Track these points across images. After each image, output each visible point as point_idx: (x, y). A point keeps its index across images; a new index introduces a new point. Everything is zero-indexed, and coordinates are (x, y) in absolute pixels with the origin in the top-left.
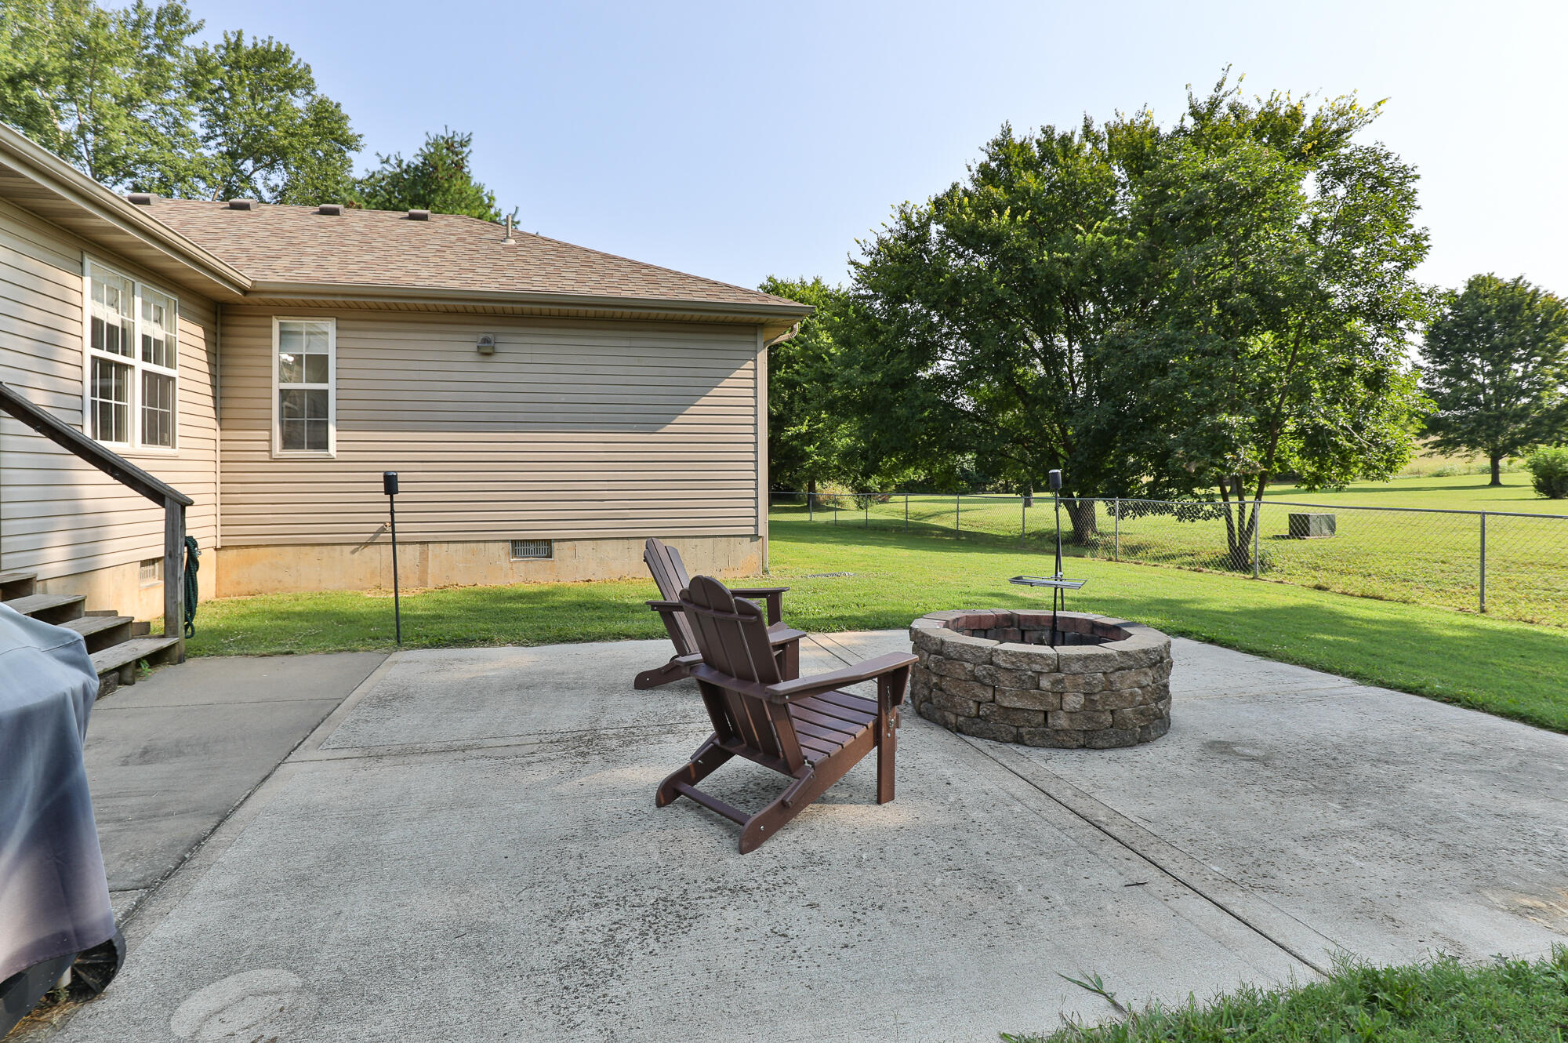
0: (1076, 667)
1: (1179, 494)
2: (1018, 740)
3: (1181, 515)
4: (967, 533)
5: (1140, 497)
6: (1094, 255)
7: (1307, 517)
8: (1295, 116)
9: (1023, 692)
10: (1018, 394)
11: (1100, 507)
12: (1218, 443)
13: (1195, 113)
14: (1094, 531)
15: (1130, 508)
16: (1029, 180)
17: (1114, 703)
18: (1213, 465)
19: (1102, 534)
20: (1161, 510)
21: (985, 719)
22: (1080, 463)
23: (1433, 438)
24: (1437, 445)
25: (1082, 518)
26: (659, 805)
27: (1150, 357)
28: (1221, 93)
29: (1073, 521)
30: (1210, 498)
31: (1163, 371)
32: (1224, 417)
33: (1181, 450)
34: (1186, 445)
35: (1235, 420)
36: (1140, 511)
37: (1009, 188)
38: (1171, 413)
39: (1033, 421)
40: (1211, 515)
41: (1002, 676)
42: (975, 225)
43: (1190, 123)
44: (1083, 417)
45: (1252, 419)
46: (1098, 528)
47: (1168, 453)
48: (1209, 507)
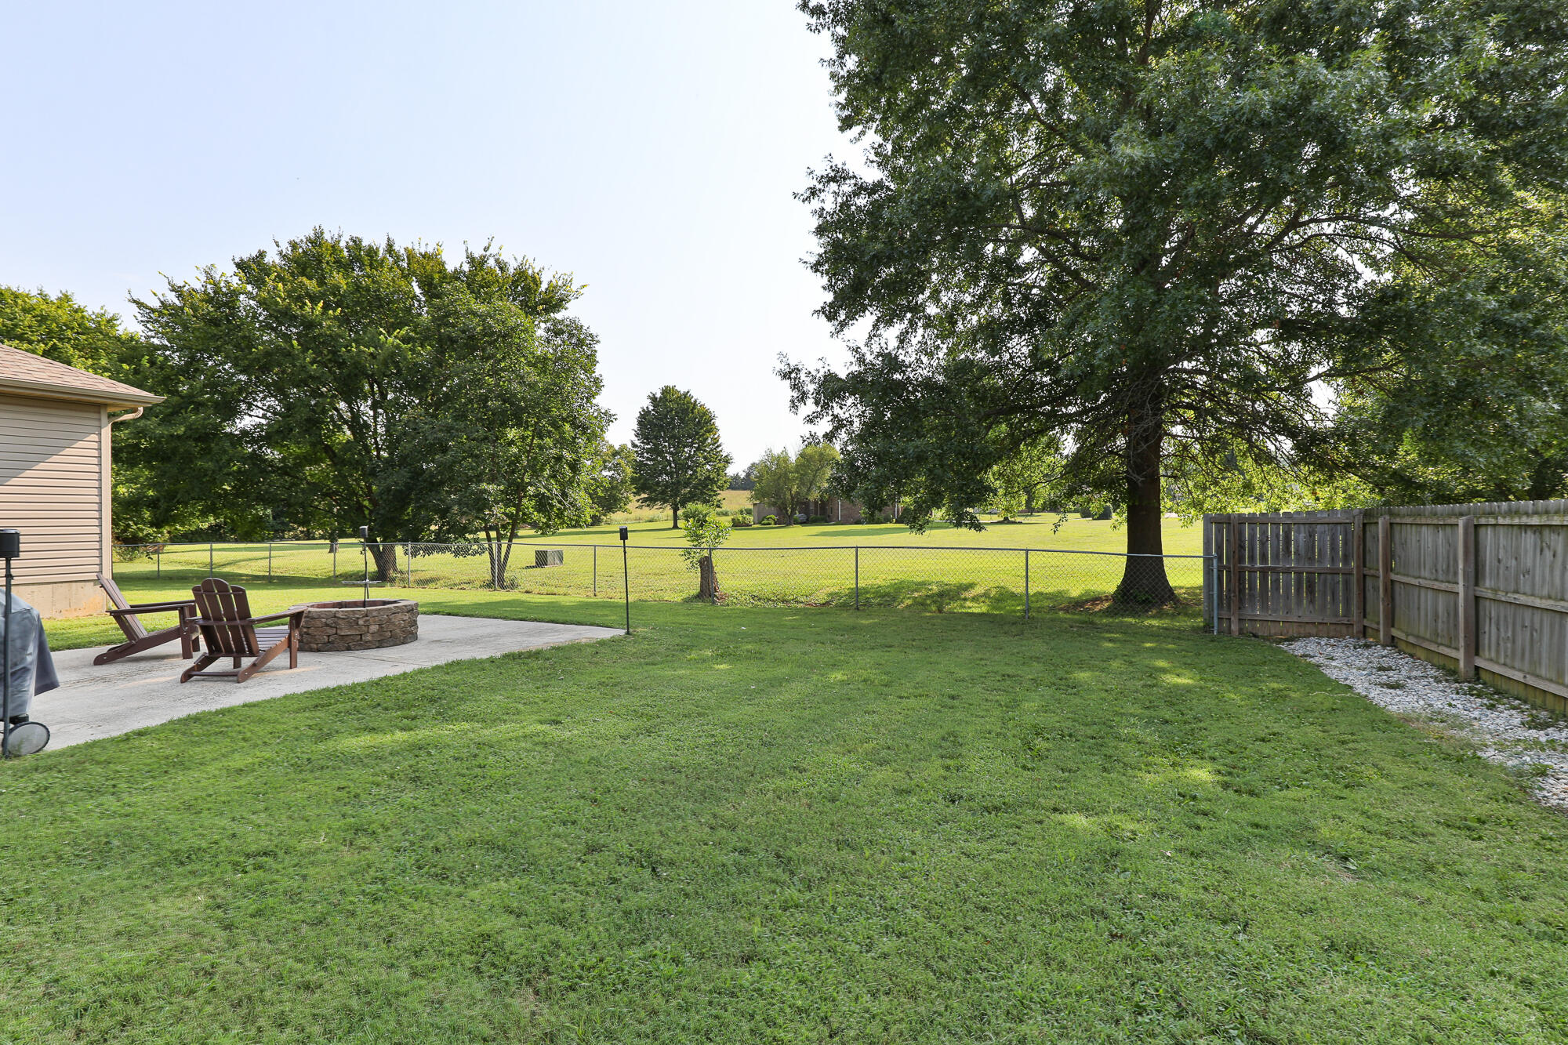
0: (375, 614)
1: (456, 538)
2: (349, 649)
3: (457, 553)
4: (278, 577)
5: (430, 541)
6: (392, 355)
7: (545, 552)
8: (536, 282)
9: (351, 627)
10: (326, 452)
11: (399, 550)
12: (480, 504)
13: (471, 260)
14: (395, 570)
15: (421, 549)
16: (338, 279)
17: (391, 627)
18: (478, 518)
19: (401, 572)
20: (442, 550)
21: (332, 643)
22: (383, 515)
23: (644, 496)
24: (645, 500)
25: (384, 561)
26: (182, 682)
27: (435, 438)
28: (488, 253)
29: (377, 562)
30: (476, 541)
31: (445, 450)
32: (484, 486)
33: (456, 507)
34: (460, 504)
35: (491, 488)
36: (428, 551)
37: (321, 282)
38: (451, 479)
39: (341, 479)
40: (477, 552)
41: (340, 622)
42: (288, 308)
43: (466, 268)
44: (385, 479)
45: (502, 487)
46: (399, 568)
47: (448, 510)
48: (475, 547)
